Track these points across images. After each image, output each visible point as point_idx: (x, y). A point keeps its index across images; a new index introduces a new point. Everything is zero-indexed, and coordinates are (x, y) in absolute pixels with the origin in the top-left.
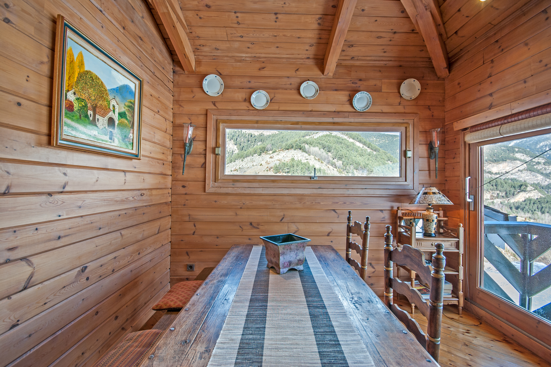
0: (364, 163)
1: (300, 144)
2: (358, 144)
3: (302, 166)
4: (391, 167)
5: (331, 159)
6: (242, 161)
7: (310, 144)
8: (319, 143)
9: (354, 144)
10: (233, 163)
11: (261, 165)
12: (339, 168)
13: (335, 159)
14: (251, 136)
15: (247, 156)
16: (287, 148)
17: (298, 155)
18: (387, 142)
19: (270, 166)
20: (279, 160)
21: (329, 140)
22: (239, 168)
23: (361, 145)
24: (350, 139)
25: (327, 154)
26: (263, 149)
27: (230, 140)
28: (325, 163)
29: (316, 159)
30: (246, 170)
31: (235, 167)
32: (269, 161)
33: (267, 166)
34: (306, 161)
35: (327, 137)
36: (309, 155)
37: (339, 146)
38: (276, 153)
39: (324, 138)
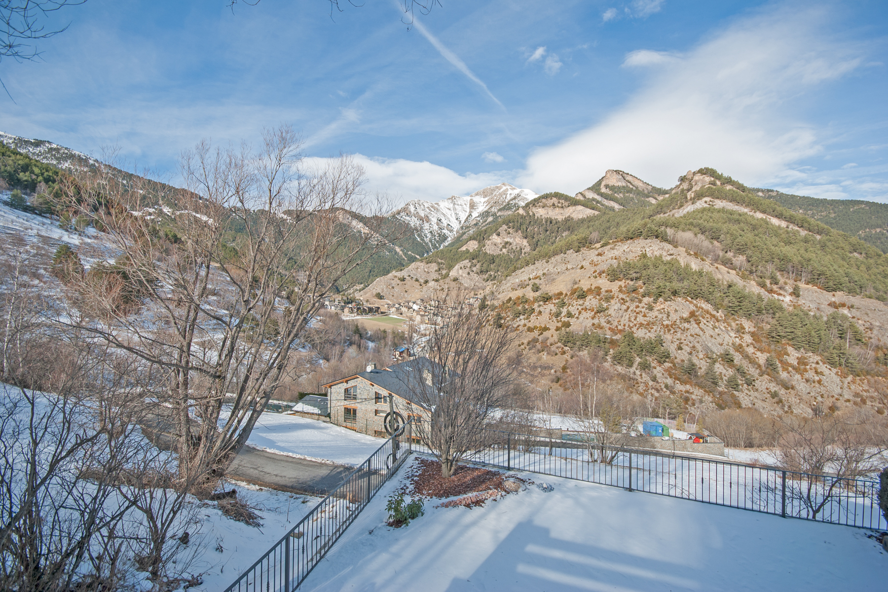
0: (800, 258)
1: (656, 228)
2: (775, 221)
3: (666, 267)
4: (863, 265)
5: (721, 254)
6: (547, 262)
7: (675, 226)
8: (691, 224)
9: (767, 223)
10: (531, 267)
11: (582, 267)
12: (740, 269)
13: (729, 253)
14: (551, 223)
15: (555, 254)
16: (630, 235)
17: (654, 248)
18: (833, 215)
19: (599, 269)
20: (616, 259)
21: (711, 217)
22: (544, 274)
23: (784, 224)
24: (755, 212)
25: (712, 243)
26: (583, 241)
27: (517, 231)
28: (708, 261)
29: (690, 254)
30: (555, 277)
31: (535, 272)
32: (595, 260)
33: (593, 270)
34: (669, 258)
35: (705, 213)
36: (676, 247)
37: (736, 227)
38: (609, 247)
39: (700, 215)
